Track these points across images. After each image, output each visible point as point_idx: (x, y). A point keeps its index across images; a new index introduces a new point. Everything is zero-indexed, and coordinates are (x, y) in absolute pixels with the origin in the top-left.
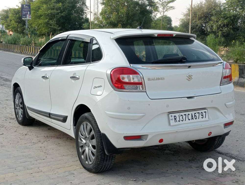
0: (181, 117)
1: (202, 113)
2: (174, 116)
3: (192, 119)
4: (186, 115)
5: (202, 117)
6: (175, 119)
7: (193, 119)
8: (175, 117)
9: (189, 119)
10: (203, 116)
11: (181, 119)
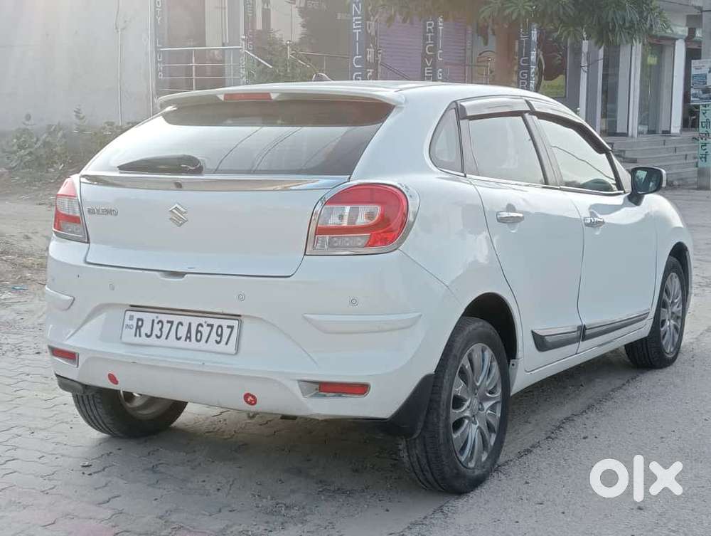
0: (157, 327)
1: (220, 329)
2: (139, 320)
3: (187, 338)
4: (172, 323)
5: (218, 339)
6: (139, 328)
7: (188, 340)
8: (140, 323)
9: (178, 337)
10: (221, 336)
11: (156, 331)
